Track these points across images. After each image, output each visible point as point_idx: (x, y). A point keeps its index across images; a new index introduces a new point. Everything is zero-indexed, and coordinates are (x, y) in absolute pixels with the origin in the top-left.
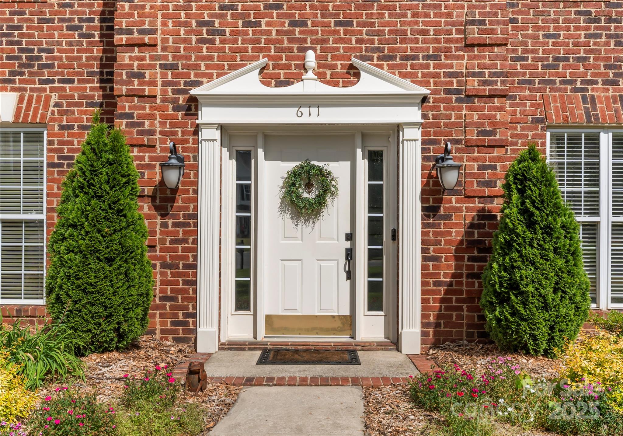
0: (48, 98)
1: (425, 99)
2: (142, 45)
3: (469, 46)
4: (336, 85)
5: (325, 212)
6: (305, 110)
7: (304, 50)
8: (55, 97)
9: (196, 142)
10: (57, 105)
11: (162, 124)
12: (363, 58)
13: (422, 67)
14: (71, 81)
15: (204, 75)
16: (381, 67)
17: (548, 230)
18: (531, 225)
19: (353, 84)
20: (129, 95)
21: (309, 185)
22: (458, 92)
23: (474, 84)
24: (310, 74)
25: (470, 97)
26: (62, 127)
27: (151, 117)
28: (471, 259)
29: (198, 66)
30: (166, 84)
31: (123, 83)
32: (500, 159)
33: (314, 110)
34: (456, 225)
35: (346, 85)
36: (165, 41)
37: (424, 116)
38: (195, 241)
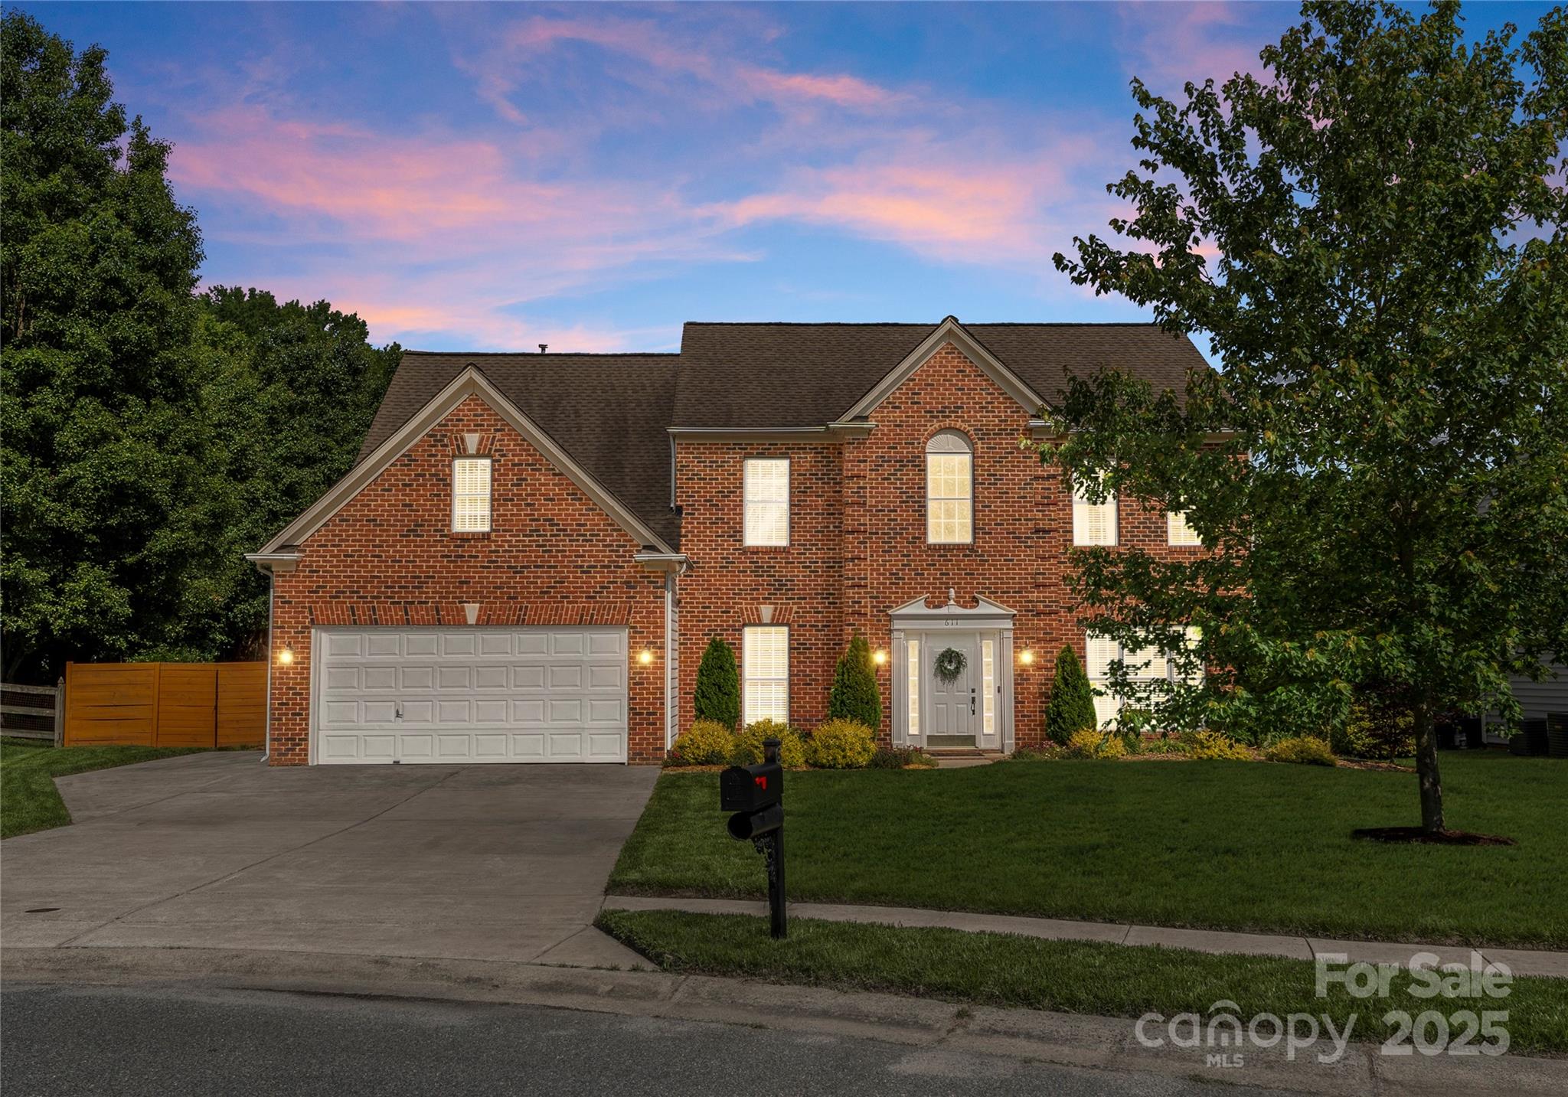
0: (791, 608)
1: (1014, 615)
2: (859, 586)
3: (1038, 586)
4: (966, 607)
5: (959, 678)
6: (950, 622)
7: (949, 588)
8: (795, 608)
9: (890, 638)
10: (796, 612)
11: (871, 629)
12: (980, 593)
13: (1012, 597)
14: (805, 599)
15: (894, 602)
16: (990, 598)
17: (1075, 688)
18: (1067, 685)
19: (975, 607)
20: (853, 613)
21: (950, 662)
22: (1032, 611)
23: (1041, 606)
24: (952, 602)
25: (1038, 614)
26: (799, 626)
27: (865, 625)
28: (1041, 702)
29: (890, 597)
30: (872, 607)
31: (849, 607)
32: (1056, 648)
33: (955, 622)
34: (1032, 684)
35: (971, 607)
36: (872, 583)
37: (1014, 624)
38: (890, 694)
